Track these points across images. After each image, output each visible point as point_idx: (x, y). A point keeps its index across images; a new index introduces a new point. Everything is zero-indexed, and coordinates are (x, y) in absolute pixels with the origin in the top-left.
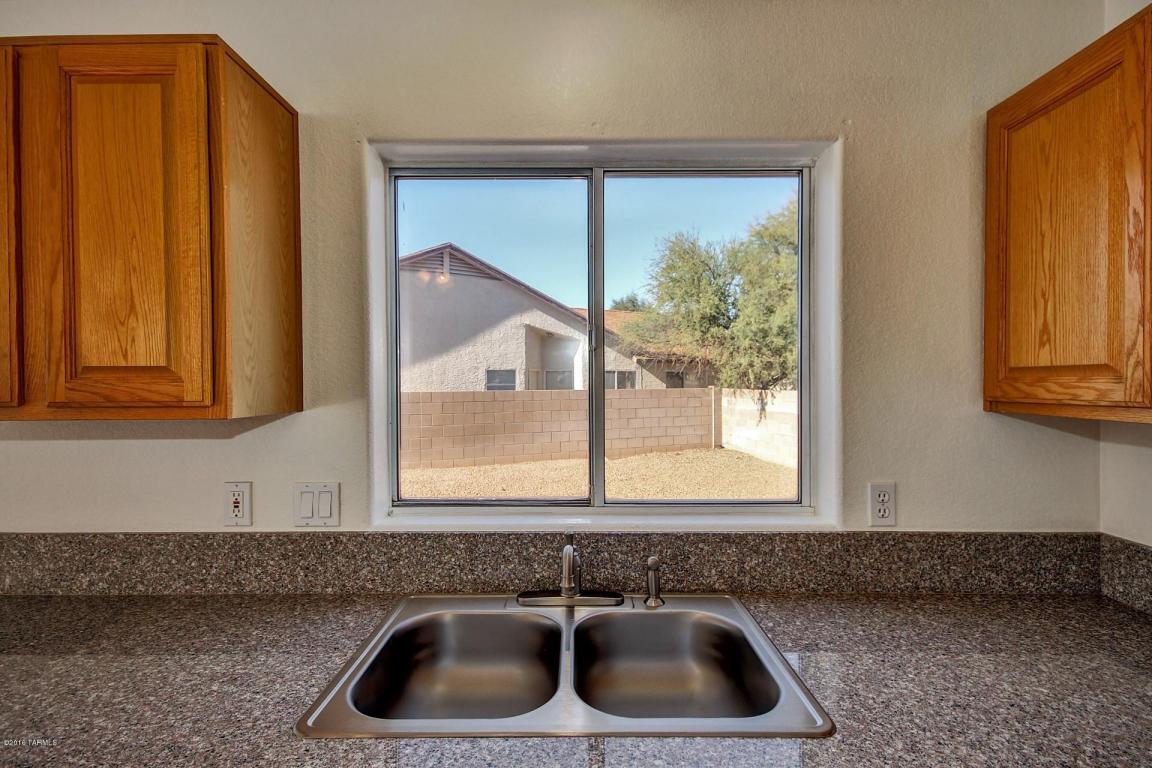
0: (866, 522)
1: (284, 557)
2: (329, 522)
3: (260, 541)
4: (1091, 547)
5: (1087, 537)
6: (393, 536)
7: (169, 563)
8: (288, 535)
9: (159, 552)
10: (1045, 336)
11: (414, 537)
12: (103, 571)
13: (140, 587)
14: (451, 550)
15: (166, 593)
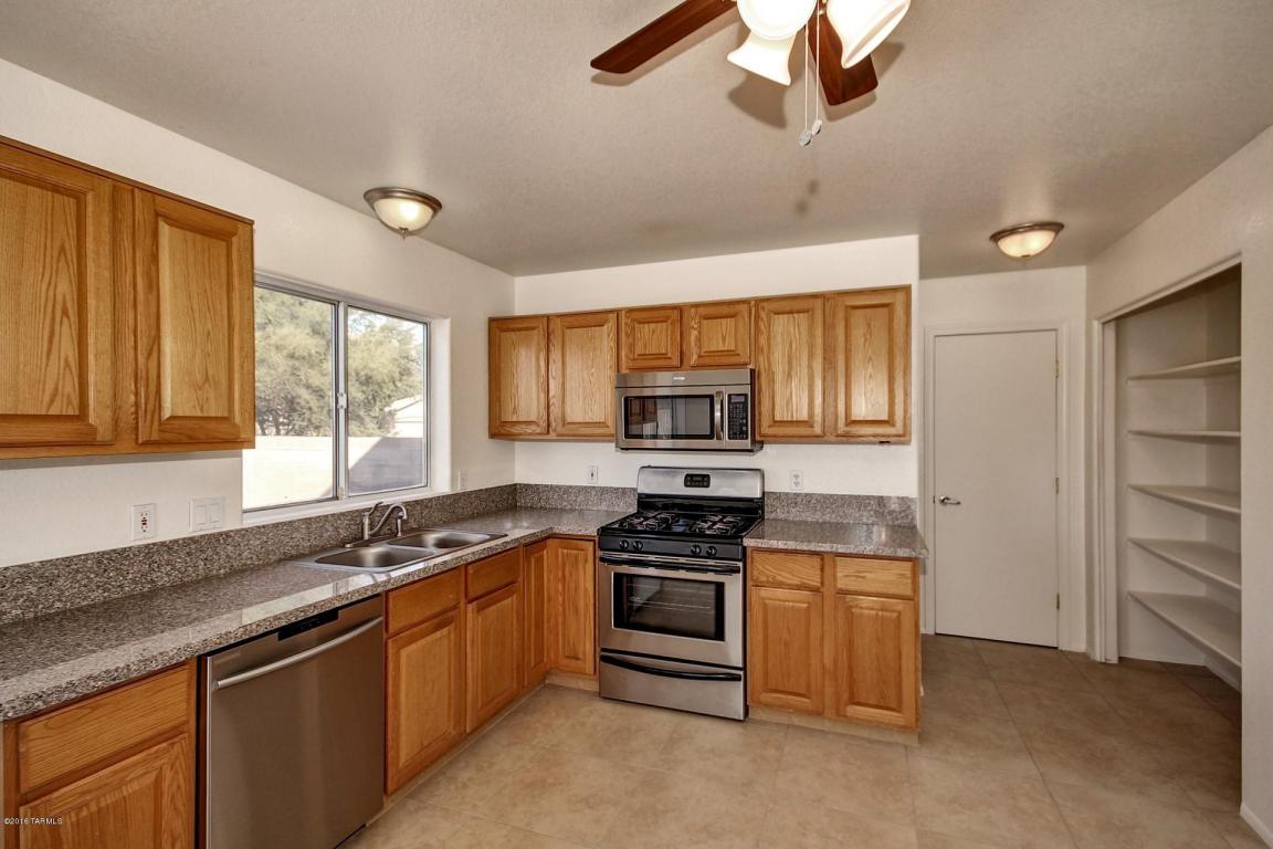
0: (459, 490)
1: (189, 554)
2: (217, 525)
3: (169, 547)
4: (513, 490)
5: (510, 486)
6: (264, 527)
7: (88, 577)
8: (191, 539)
9: (77, 571)
10: (515, 411)
11: (276, 526)
12: (16, 599)
13: (58, 604)
14: (297, 530)
15: (85, 603)
